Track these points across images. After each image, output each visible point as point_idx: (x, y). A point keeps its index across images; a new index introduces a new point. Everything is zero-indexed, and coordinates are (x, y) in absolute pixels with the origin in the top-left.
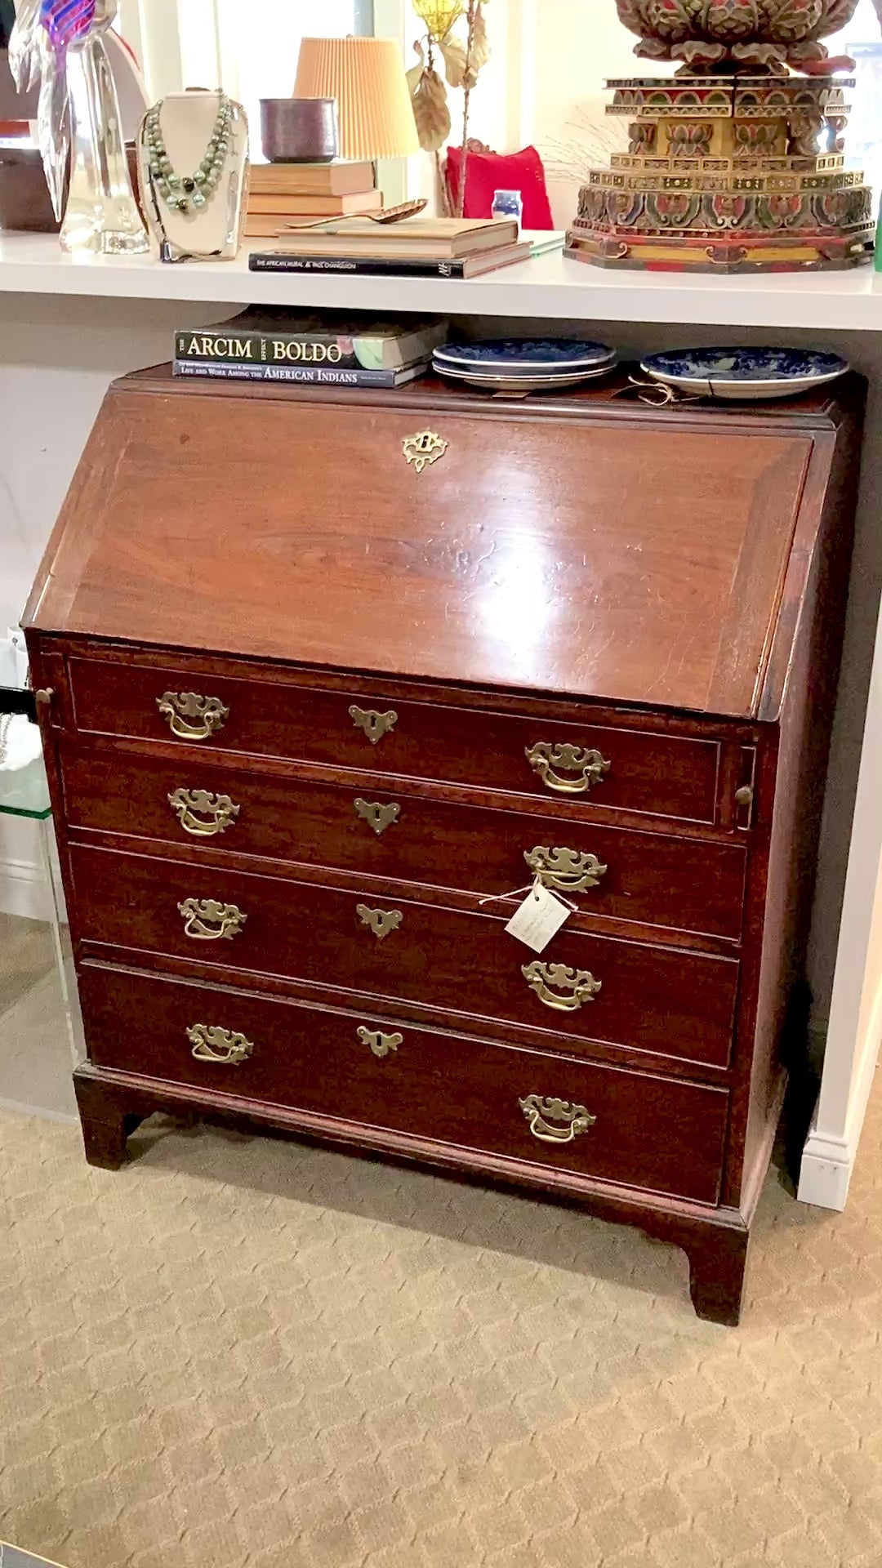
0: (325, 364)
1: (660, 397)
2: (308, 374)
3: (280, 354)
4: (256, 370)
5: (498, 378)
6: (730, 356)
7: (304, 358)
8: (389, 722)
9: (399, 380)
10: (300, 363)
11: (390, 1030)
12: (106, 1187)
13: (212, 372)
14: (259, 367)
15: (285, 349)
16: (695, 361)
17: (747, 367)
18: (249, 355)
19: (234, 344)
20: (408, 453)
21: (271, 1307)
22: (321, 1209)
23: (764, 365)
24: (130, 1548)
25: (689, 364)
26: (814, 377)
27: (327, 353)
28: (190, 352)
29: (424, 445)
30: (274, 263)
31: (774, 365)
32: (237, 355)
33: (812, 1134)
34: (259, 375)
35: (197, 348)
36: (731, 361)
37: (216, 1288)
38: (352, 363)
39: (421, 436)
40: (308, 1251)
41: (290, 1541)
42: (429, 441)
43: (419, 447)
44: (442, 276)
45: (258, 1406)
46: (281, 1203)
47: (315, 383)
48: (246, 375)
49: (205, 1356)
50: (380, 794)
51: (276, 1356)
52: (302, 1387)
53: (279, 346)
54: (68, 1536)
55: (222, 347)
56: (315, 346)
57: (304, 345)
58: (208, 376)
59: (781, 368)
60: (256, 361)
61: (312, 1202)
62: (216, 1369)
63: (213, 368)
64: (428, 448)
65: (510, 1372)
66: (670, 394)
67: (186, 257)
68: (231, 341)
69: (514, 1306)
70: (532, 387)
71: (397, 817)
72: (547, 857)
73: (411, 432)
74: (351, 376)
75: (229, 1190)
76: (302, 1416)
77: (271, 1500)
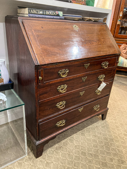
0: (55, 15)
2: (52, 17)
4: (44, 16)
7: (51, 14)
11: (82, 108)
18: (42, 13)
21: (82, 151)
27: (55, 13)
32: (40, 13)
35: (32, 12)
37: (75, 155)
38: (58, 15)
40: (74, 143)
42: (76, 26)
45: (99, 160)
46: (63, 141)
47: (53, 18)
48: (42, 17)
52: (98, 154)
53: (47, 12)
55: (37, 12)
56: (53, 12)
57: (51, 12)
60: (43, 15)
63: (36, 16)
65: (104, 136)
68: (39, 11)
69: (94, 131)
74: (58, 17)
75: (57, 145)
76: (102, 157)
77: (115, 166)
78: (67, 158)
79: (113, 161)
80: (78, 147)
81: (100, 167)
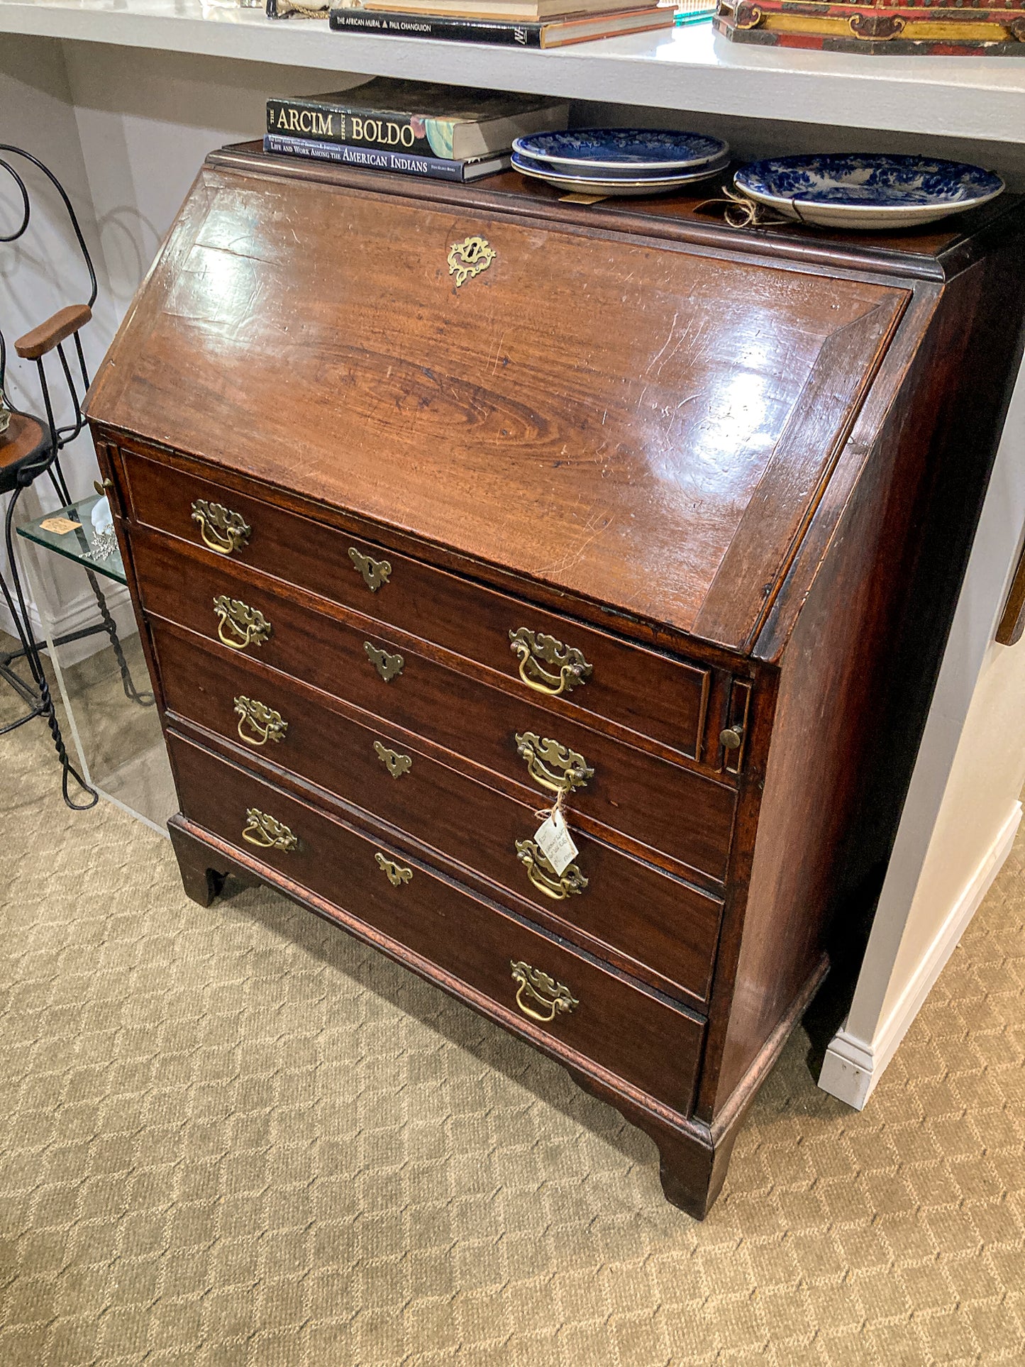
0: (399, 149)
1: (739, 216)
2: (383, 159)
3: (358, 134)
4: (335, 151)
5: (578, 179)
6: (869, 166)
7: (379, 140)
8: (383, 572)
9: (470, 173)
10: (375, 145)
11: (402, 865)
12: (191, 923)
13: (297, 149)
14: (338, 148)
15: (363, 128)
16: (820, 171)
17: (885, 182)
18: (330, 133)
19: (317, 118)
20: (452, 261)
21: (277, 1084)
22: (363, 989)
23: (907, 181)
24: (56, 1311)
25: (811, 175)
26: (956, 202)
27: (400, 135)
28: (279, 126)
29: (470, 255)
30: (352, 21)
31: (919, 181)
32: (320, 132)
33: (840, 1033)
34: (338, 157)
35: (285, 121)
36: (869, 172)
37: (239, 1052)
38: (423, 148)
39: (468, 242)
40: (334, 1031)
41: (188, 1348)
42: (476, 249)
43: (465, 256)
44: (518, 44)
45: (223, 1188)
46: (329, 973)
48: (325, 155)
49: (200, 1121)
50: (388, 643)
51: (261, 1136)
52: (269, 1179)
53: (358, 124)
54: (13, 1281)
55: (308, 122)
56: (389, 125)
57: (380, 123)
58: (294, 155)
59: (927, 187)
60: (336, 139)
61: (358, 979)
62: (205, 1138)
63: (298, 145)
64: (474, 258)
65: (462, 1214)
66: (752, 216)
67: (292, 12)
68: (314, 115)
69: (493, 1140)
70: (606, 191)
71: (401, 669)
72: (537, 745)
73: (461, 238)
74: (421, 165)
75: (291, 949)
76: (257, 1211)
77: (193, 1297)
78: (209, 1017)
79: (230, 1288)
80: (304, 1054)
81: (174, 1196)
